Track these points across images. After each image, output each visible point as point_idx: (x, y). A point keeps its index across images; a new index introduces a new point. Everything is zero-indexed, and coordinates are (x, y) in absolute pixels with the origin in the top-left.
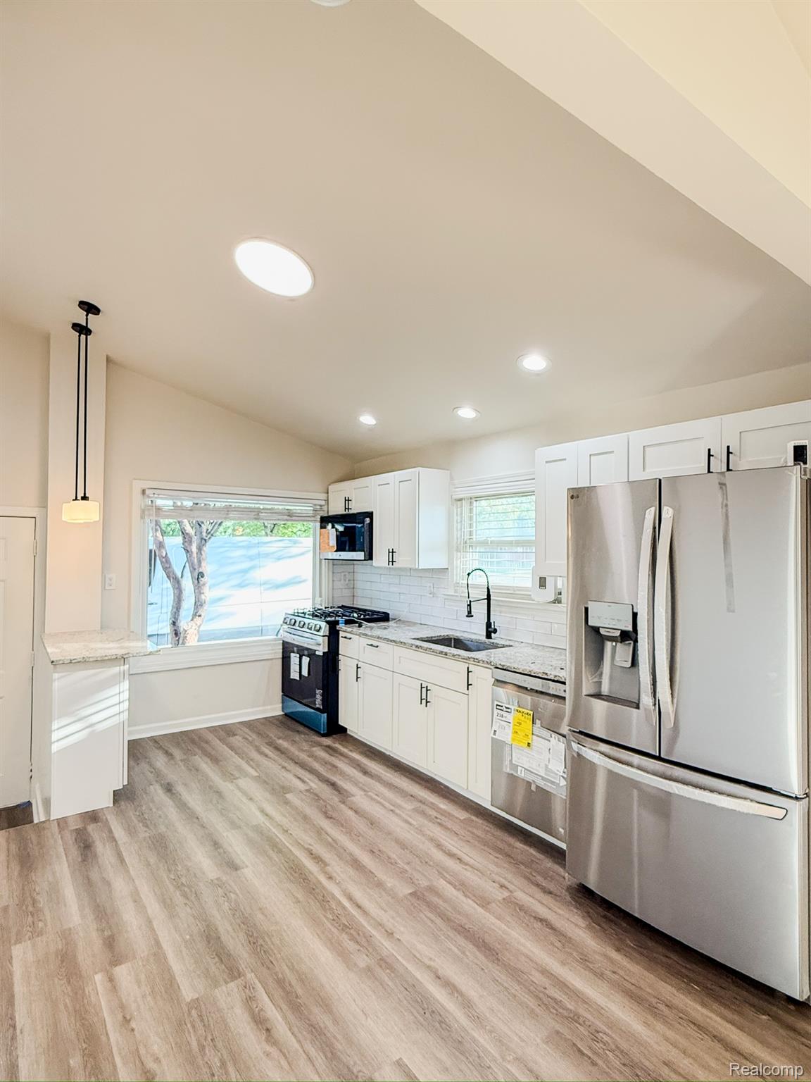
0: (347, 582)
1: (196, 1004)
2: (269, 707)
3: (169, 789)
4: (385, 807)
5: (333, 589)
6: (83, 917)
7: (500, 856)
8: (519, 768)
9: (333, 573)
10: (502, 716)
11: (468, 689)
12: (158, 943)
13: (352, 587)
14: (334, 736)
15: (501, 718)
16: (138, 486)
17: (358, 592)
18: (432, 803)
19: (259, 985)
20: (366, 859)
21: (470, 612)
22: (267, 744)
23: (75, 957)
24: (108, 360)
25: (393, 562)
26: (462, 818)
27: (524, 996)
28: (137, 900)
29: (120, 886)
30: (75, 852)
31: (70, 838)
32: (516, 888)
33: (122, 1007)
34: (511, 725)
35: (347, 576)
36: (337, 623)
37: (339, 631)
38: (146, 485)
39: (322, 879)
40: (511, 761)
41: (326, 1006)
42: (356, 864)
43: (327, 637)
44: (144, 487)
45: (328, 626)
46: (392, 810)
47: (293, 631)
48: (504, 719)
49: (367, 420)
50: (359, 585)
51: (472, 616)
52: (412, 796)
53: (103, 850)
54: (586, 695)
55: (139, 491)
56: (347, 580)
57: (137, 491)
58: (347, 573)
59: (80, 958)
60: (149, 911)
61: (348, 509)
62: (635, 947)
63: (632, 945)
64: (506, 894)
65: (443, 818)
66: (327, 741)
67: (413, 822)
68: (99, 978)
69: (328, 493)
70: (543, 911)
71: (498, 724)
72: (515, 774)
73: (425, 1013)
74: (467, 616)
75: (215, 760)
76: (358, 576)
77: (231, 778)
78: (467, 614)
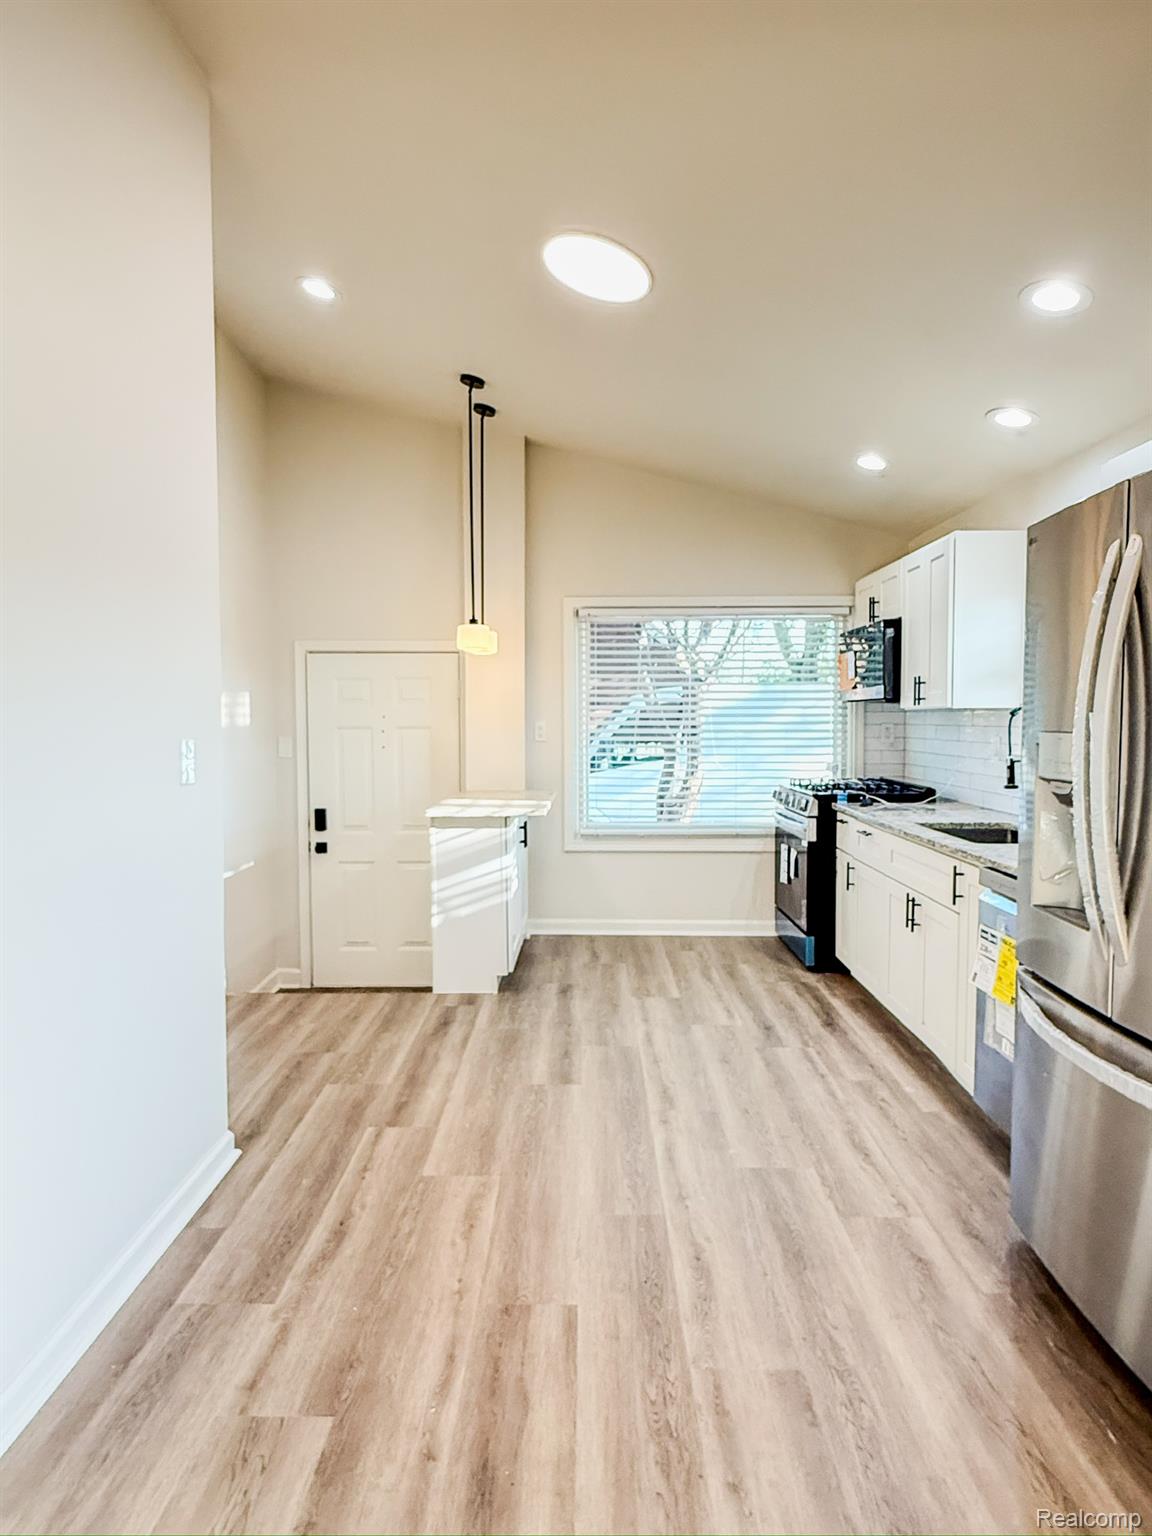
0: (892, 740)
1: (427, 1181)
2: (755, 922)
3: (565, 991)
4: (816, 1069)
5: (865, 751)
6: (396, 1079)
7: (938, 1171)
8: (1004, 1040)
9: (865, 724)
10: (986, 950)
11: (954, 903)
12: (437, 1122)
13: (902, 748)
14: (827, 974)
15: (984, 953)
16: (571, 604)
17: (911, 757)
18: (895, 1081)
19: (497, 1189)
20: (730, 1118)
21: (1011, 779)
22: (724, 967)
23: (365, 1108)
24: (528, 443)
25: (919, 699)
26: (925, 1110)
27: (792, 1322)
28: (449, 1084)
29: (445, 1065)
30: (433, 1022)
31: (438, 1011)
32: (920, 1211)
33: (370, 1159)
34: (996, 965)
35: (892, 731)
36: (834, 798)
37: (836, 812)
38: (579, 603)
39: (654, 1121)
40: (994, 1027)
41: (546, 1230)
42: (712, 1119)
43: (815, 820)
44: (578, 606)
45: (817, 802)
46: (823, 1076)
47: (790, 814)
48: (987, 955)
49: (871, 462)
50: (913, 745)
51: (1016, 787)
52: (872, 1066)
53: (456, 1032)
54: (1035, 906)
55: (571, 614)
56: (892, 736)
57: (569, 614)
58: (891, 726)
59: (368, 1110)
60: (453, 1092)
61: (874, 617)
62: (1054, 1349)
63: (1051, 1344)
64: (898, 1214)
65: (893, 1102)
66: (811, 979)
67: (840, 1094)
68: (370, 1130)
69: (854, 594)
70: (935, 1252)
71: (980, 963)
72: (998, 1050)
73: (646, 1282)
74: (1007, 787)
75: (641, 971)
76: (911, 731)
77: (641, 992)
78: (1006, 783)
